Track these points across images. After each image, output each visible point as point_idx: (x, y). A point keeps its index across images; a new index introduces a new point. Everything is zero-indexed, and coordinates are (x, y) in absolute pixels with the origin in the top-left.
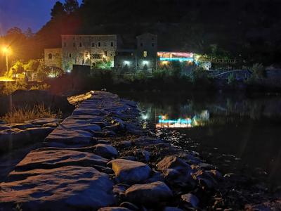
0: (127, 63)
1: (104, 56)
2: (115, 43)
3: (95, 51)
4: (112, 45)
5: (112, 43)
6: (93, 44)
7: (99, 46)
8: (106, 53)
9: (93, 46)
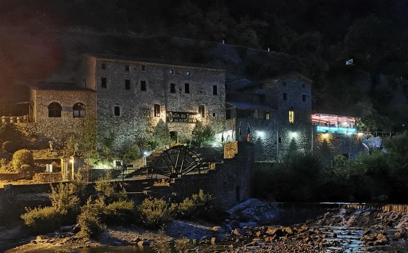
0: (261, 135)
1: (198, 117)
2: (221, 88)
3: (178, 104)
4: (215, 93)
5: (215, 87)
6: (173, 86)
7: (187, 91)
8: (202, 110)
9: (173, 91)
